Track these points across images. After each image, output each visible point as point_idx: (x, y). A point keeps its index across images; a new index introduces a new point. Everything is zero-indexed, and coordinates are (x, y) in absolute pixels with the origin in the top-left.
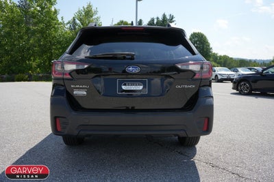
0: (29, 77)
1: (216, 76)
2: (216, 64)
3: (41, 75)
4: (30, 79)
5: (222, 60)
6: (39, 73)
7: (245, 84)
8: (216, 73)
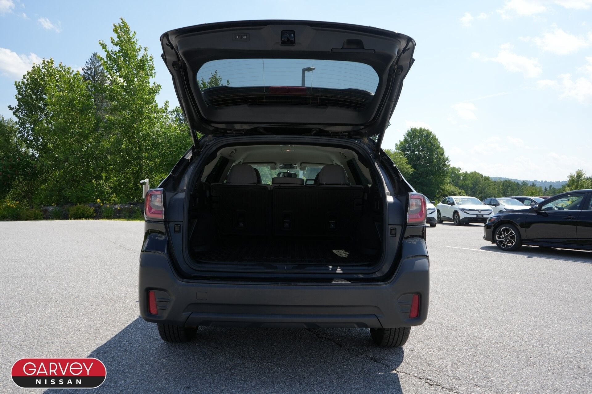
0: (96, 211)
1: (456, 212)
2: (457, 190)
3: (118, 207)
4: (98, 214)
5: (469, 182)
6: (115, 203)
7: (508, 231)
8: (456, 206)
